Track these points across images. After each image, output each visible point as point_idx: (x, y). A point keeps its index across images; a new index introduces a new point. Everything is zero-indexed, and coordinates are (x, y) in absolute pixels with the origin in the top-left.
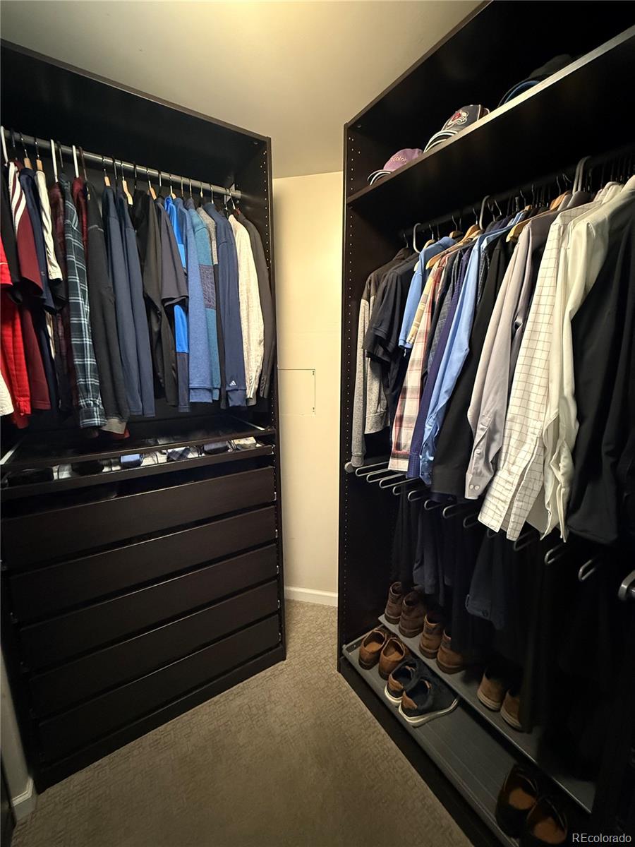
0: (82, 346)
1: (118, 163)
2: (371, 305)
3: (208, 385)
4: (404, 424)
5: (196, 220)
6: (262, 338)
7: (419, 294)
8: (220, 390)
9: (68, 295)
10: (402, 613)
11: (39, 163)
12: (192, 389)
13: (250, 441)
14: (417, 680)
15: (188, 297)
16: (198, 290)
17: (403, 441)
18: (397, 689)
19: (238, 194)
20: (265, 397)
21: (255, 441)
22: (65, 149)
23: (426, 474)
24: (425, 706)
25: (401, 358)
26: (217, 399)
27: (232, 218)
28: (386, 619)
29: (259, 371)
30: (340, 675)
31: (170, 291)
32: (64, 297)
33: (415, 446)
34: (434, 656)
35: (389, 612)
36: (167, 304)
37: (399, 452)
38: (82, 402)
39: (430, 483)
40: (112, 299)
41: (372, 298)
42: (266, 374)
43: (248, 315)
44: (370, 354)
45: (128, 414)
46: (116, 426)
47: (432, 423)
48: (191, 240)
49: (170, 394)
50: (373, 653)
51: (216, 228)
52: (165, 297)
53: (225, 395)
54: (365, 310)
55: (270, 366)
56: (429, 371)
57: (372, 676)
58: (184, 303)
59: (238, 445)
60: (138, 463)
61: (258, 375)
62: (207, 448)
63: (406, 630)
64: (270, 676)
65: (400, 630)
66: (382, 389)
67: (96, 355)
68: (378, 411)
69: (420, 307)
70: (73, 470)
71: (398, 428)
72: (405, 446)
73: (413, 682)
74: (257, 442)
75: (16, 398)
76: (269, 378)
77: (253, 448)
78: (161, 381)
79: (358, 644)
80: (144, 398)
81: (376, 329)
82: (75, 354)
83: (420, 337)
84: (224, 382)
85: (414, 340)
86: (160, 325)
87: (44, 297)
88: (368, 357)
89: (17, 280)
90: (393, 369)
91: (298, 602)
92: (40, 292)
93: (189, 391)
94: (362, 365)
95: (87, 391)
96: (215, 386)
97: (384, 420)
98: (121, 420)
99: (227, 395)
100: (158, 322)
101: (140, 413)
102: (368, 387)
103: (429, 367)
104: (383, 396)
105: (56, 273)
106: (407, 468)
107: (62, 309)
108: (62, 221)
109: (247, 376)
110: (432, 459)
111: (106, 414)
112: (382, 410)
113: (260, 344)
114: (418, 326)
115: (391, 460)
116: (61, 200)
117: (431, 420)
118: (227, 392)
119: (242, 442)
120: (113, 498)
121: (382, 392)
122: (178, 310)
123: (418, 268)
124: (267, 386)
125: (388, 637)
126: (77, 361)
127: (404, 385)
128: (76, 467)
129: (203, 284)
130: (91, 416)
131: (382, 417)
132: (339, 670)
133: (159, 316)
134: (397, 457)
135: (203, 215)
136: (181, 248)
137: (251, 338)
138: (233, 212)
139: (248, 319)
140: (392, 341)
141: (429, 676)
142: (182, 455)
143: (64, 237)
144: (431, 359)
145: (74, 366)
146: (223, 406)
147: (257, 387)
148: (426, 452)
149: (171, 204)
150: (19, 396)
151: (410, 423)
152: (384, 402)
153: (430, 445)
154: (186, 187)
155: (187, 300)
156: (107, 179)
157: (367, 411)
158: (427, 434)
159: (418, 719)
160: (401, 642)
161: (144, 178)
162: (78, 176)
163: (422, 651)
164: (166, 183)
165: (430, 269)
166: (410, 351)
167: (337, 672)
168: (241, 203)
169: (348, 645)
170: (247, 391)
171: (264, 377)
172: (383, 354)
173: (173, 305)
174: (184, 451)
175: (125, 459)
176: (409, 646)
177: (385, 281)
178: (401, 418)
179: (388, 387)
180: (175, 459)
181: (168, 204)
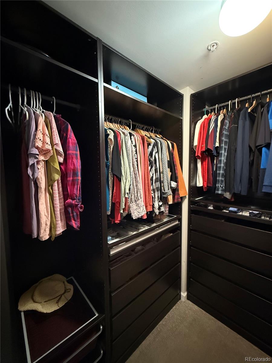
1: (253, 95)
9: (220, 151)
11: (225, 110)
12: (264, 185)
15: (270, 143)
22: (234, 101)
36: (258, 148)
38: (217, 186)
40: (235, 149)
45: (233, 192)
46: (228, 195)
49: (254, 187)
52: (257, 145)
58: (268, 146)
60: (237, 212)
75: (204, 182)
82: (218, 169)
92: (212, 151)
95: (219, 182)
98: (230, 193)
101: (239, 193)
105: (217, 144)
107: (219, 155)
122: (264, 150)
126: (218, 172)
128: (215, 206)
130: (218, 190)
143: (223, 132)
156: (247, 104)
173: (262, 147)
175: (231, 209)
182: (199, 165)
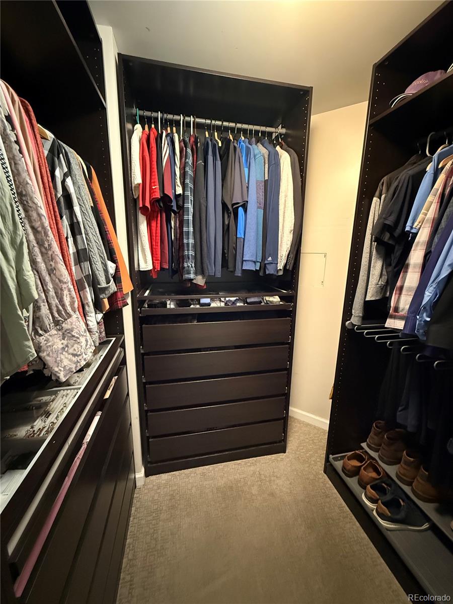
0: (188, 232)
1: (213, 122)
2: (382, 201)
3: (254, 259)
4: (404, 292)
5: (256, 152)
6: (292, 228)
7: (430, 189)
8: (261, 263)
9: (184, 203)
10: (383, 444)
11: (174, 128)
12: (245, 261)
13: (276, 299)
14: (392, 497)
15: (247, 202)
16: (254, 198)
17: (401, 306)
18: (373, 497)
19: (284, 131)
20: (290, 269)
21: (279, 300)
22: (187, 119)
23: (421, 331)
24: (398, 517)
25: (407, 241)
26: (258, 269)
27: (278, 148)
28: (368, 447)
29: (288, 251)
30: (325, 475)
31: (237, 198)
32: (181, 204)
33: (412, 309)
34: (409, 484)
35: (371, 442)
36: (234, 207)
37: (397, 314)
38: (185, 265)
39: (425, 339)
40: (206, 205)
41: (383, 196)
42: (293, 253)
43: (284, 213)
44: (378, 239)
45: (207, 274)
46: (200, 281)
47: (433, 291)
48: (253, 164)
49: (231, 265)
50: (355, 467)
51: (269, 155)
52: (233, 202)
53: (264, 267)
54: (376, 206)
55: (296, 248)
56: (433, 250)
57: (352, 482)
58: (245, 206)
59: (268, 301)
60: (209, 305)
61: (287, 254)
62: (249, 300)
63: (385, 458)
64: (275, 459)
65: (379, 456)
66: (384, 267)
67: (195, 238)
68: (379, 283)
69: (430, 198)
70: (177, 304)
71: (397, 295)
72: (403, 310)
73: (388, 497)
74: (281, 301)
75: (154, 261)
76: (294, 256)
77: (278, 304)
78: (226, 255)
79: (343, 458)
80: (216, 266)
81: (385, 219)
82: (184, 237)
83: (426, 223)
84: (264, 258)
85: (421, 226)
86: (229, 220)
87: (173, 204)
88: (375, 242)
89: (162, 195)
90: (397, 252)
91: (296, 419)
92: (171, 201)
93: (243, 263)
94: (369, 248)
95: (189, 258)
96: (258, 260)
97: (383, 291)
98: (203, 278)
99: (265, 266)
100: (228, 218)
101: (213, 274)
102: (372, 264)
103: (433, 246)
104: (384, 272)
105: (179, 190)
106: (403, 327)
107: (180, 211)
108: (184, 161)
109: (279, 255)
110: (428, 319)
111: (196, 273)
112: (382, 283)
113: (290, 232)
114: (426, 215)
115: (388, 320)
116: (184, 148)
117: (432, 288)
118: (265, 264)
119: (271, 299)
120: (195, 323)
121: (384, 270)
122: (241, 210)
123: (430, 168)
124: (293, 262)
125: (368, 460)
126: (185, 241)
127: (407, 262)
128: (178, 302)
129: (257, 193)
130: (189, 273)
131: (382, 289)
132: (325, 472)
133: (229, 214)
134: (394, 317)
135: (260, 148)
136: (246, 170)
137: (285, 229)
138: (279, 144)
139: (284, 215)
140: (399, 228)
141: (404, 497)
142: (234, 303)
143: (184, 169)
144: (436, 240)
145: (183, 243)
146: (261, 274)
147: (285, 262)
148: (423, 314)
149: (242, 143)
150: (156, 260)
151: (410, 291)
152: (385, 278)
153: (428, 308)
154: (251, 131)
155: (246, 204)
156: (207, 133)
157: (370, 284)
158: (426, 299)
159: (391, 525)
160: (380, 466)
161: (227, 129)
162: (192, 134)
163: (398, 476)
164: (239, 130)
165: (443, 168)
166: (415, 235)
167: (322, 472)
168: (285, 137)
169: (334, 456)
170: (278, 264)
171: (291, 256)
172: (389, 239)
173: (238, 207)
174: (235, 300)
175: (203, 301)
176: (386, 470)
177: (398, 181)
178: (401, 288)
179: (390, 265)
180: (230, 304)
181: (240, 143)
182: (143, 227)
